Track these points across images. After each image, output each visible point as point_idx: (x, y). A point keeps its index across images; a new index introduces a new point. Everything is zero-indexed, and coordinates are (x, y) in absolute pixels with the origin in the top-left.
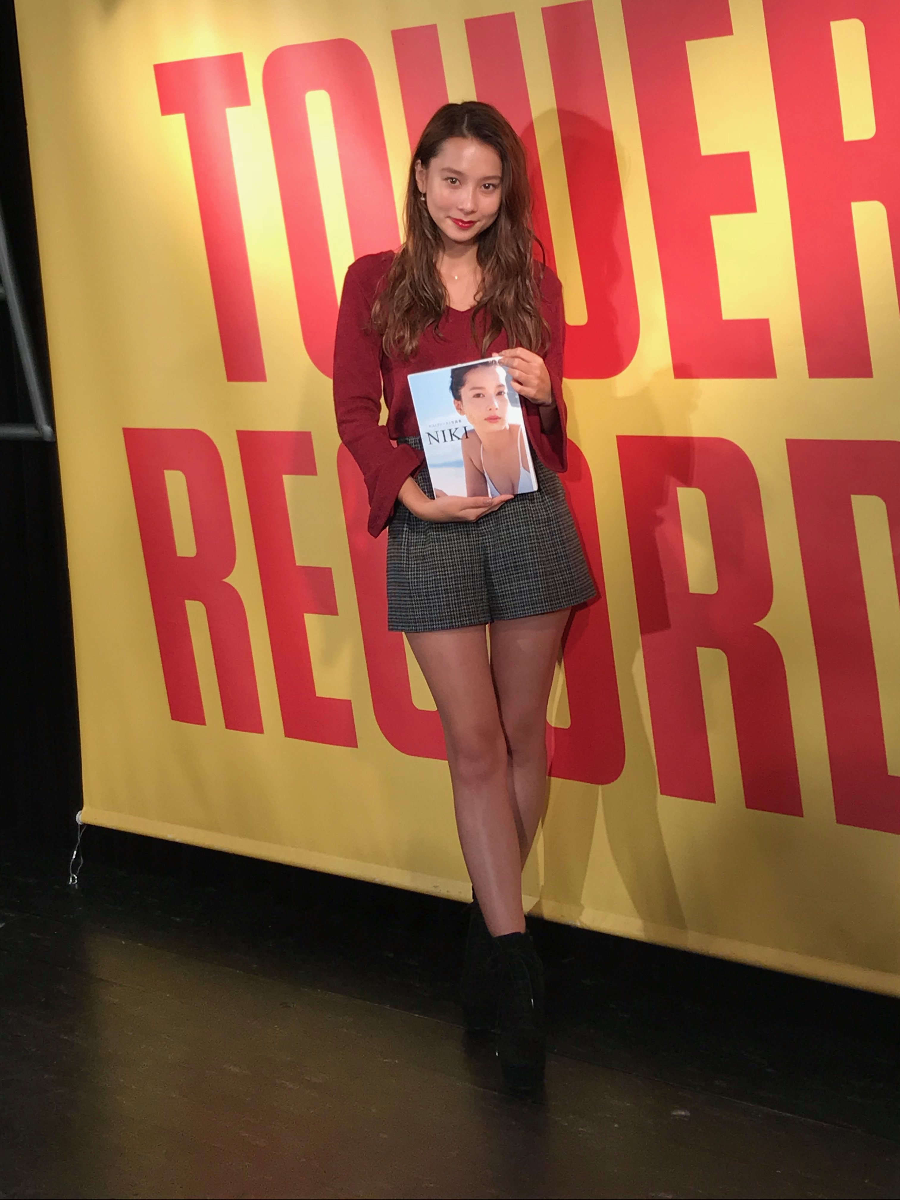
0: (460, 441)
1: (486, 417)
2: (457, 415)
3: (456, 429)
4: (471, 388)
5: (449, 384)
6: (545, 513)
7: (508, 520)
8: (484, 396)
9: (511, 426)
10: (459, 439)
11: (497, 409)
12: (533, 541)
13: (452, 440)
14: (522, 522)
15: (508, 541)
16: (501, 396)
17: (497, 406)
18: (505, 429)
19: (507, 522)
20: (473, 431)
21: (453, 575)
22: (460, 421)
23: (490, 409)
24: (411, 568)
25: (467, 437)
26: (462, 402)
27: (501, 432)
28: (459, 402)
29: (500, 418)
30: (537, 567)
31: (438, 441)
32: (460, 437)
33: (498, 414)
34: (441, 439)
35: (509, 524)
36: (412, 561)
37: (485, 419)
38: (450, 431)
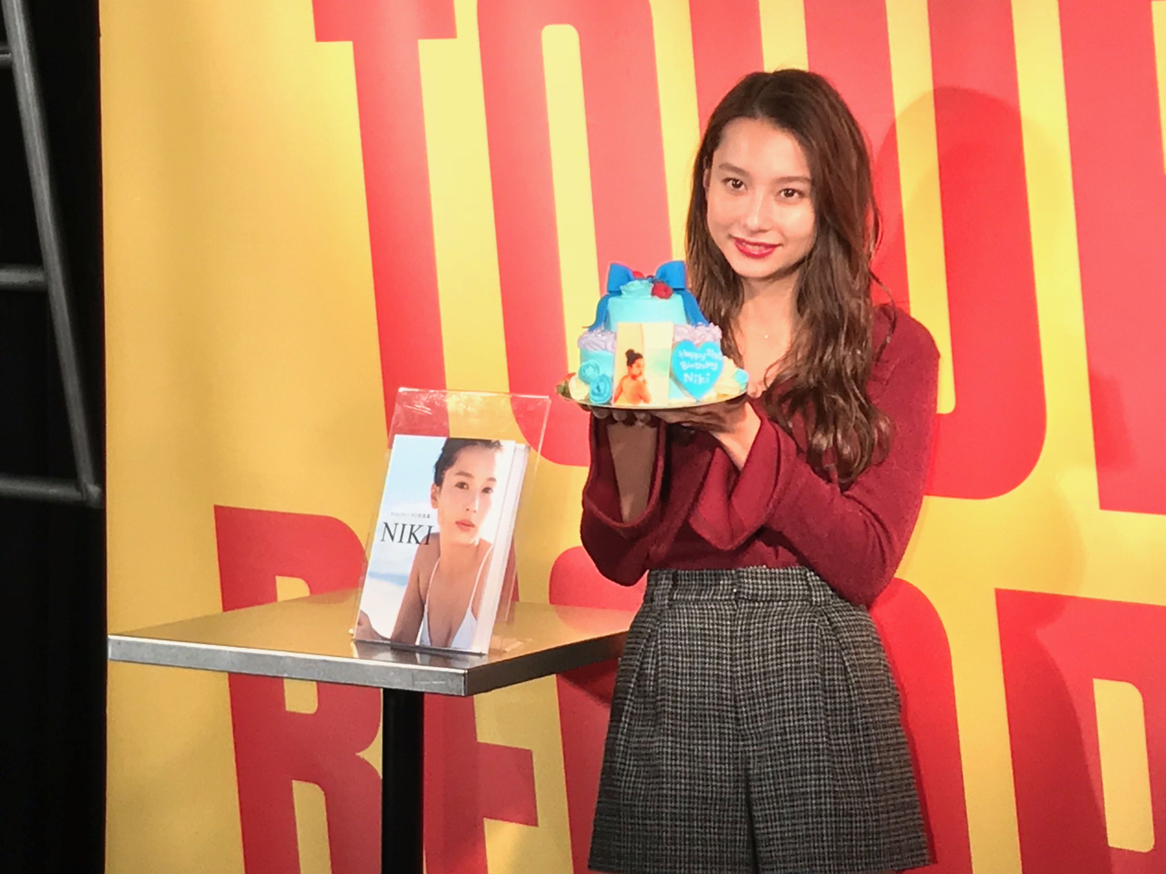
0: (418, 545)
1: (459, 520)
2: (426, 506)
3: (420, 526)
4: (458, 472)
5: (436, 459)
6: (847, 717)
7: (786, 719)
8: (468, 488)
9: (481, 541)
10: (417, 542)
11: (475, 511)
12: (821, 758)
13: (409, 542)
14: (808, 725)
15: (783, 753)
16: (486, 494)
17: (477, 508)
18: (473, 544)
19: (784, 722)
20: (437, 535)
21: (687, 793)
22: (428, 516)
23: (468, 510)
24: (628, 770)
25: (427, 543)
26: (441, 488)
27: (469, 546)
28: (438, 488)
29: (473, 526)
30: (823, 800)
31: (392, 538)
32: (420, 540)
33: (473, 519)
34: (397, 537)
35: (787, 725)
36: (630, 760)
37: (457, 523)
38: (412, 526)
